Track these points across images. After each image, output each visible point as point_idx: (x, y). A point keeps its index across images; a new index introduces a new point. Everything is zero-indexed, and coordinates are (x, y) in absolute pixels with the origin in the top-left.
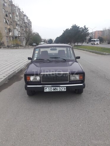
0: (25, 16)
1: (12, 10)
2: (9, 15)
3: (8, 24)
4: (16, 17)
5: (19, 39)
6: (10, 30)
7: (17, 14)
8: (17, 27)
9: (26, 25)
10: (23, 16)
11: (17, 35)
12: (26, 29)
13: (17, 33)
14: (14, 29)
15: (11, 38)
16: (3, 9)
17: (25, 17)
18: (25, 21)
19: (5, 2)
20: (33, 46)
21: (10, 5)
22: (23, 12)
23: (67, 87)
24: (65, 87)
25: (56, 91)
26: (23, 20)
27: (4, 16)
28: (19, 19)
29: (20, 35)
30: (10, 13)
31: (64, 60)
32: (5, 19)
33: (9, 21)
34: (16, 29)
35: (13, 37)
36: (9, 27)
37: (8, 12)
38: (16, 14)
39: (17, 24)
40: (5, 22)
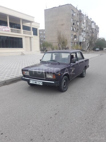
0: (93, 22)
1: (79, 19)
2: (77, 23)
3: (74, 32)
4: (83, 25)
5: (83, 44)
6: (75, 37)
7: (85, 21)
8: (82, 34)
9: (93, 31)
10: (91, 22)
11: (82, 41)
12: (92, 34)
13: (81, 39)
14: (80, 35)
15: (76, 43)
16: (72, 19)
17: (93, 24)
18: (92, 27)
19: (74, 12)
20: (96, 51)
21: (79, 14)
22: (91, 19)
23: (43, 82)
24: (42, 82)
25: (36, 84)
26: (91, 26)
27: (72, 25)
28: (85, 25)
29: (84, 41)
30: (78, 22)
31: (59, 63)
32: (73, 27)
33: (75, 28)
34: (81, 35)
35: (77, 43)
36: (75, 34)
37: (76, 20)
38: (83, 22)
39: (83, 31)
40: (72, 29)
